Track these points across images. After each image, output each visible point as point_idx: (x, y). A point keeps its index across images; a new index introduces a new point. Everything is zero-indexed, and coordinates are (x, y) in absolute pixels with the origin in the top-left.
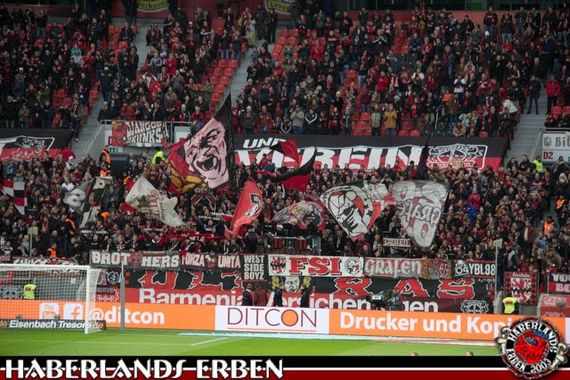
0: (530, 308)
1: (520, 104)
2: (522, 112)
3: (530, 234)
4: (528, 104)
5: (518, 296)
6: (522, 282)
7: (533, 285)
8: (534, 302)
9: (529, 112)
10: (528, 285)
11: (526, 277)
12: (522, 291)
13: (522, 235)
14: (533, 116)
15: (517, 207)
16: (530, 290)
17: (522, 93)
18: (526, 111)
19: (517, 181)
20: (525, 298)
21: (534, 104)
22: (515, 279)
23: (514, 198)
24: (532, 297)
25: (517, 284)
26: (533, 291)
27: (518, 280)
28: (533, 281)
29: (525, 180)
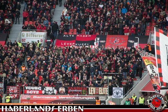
0: (17, 100)
1: (12, 20)
2: (13, 23)
3: (17, 71)
4: (15, 20)
5: (12, 96)
6: (14, 90)
7: (18, 91)
8: (18, 98)
9: (16, 24)
10: (16, 91)
11: (15, 88)
12: (13, 94)
13: (14, 72)
14: (17, 25)
15: (12, 60)
16: (17, 93)
17: (13, 16)
18: (15, 23)
19: (11, 51)
20: (15, 96)
21: (18, 20)
22: (11, 89)
23: (11, 57)
24: (18, 96)
25: (12, 91)
26: (18, 94)
27: (12, 89)
28: (18, 89)
29: (15, 50)
